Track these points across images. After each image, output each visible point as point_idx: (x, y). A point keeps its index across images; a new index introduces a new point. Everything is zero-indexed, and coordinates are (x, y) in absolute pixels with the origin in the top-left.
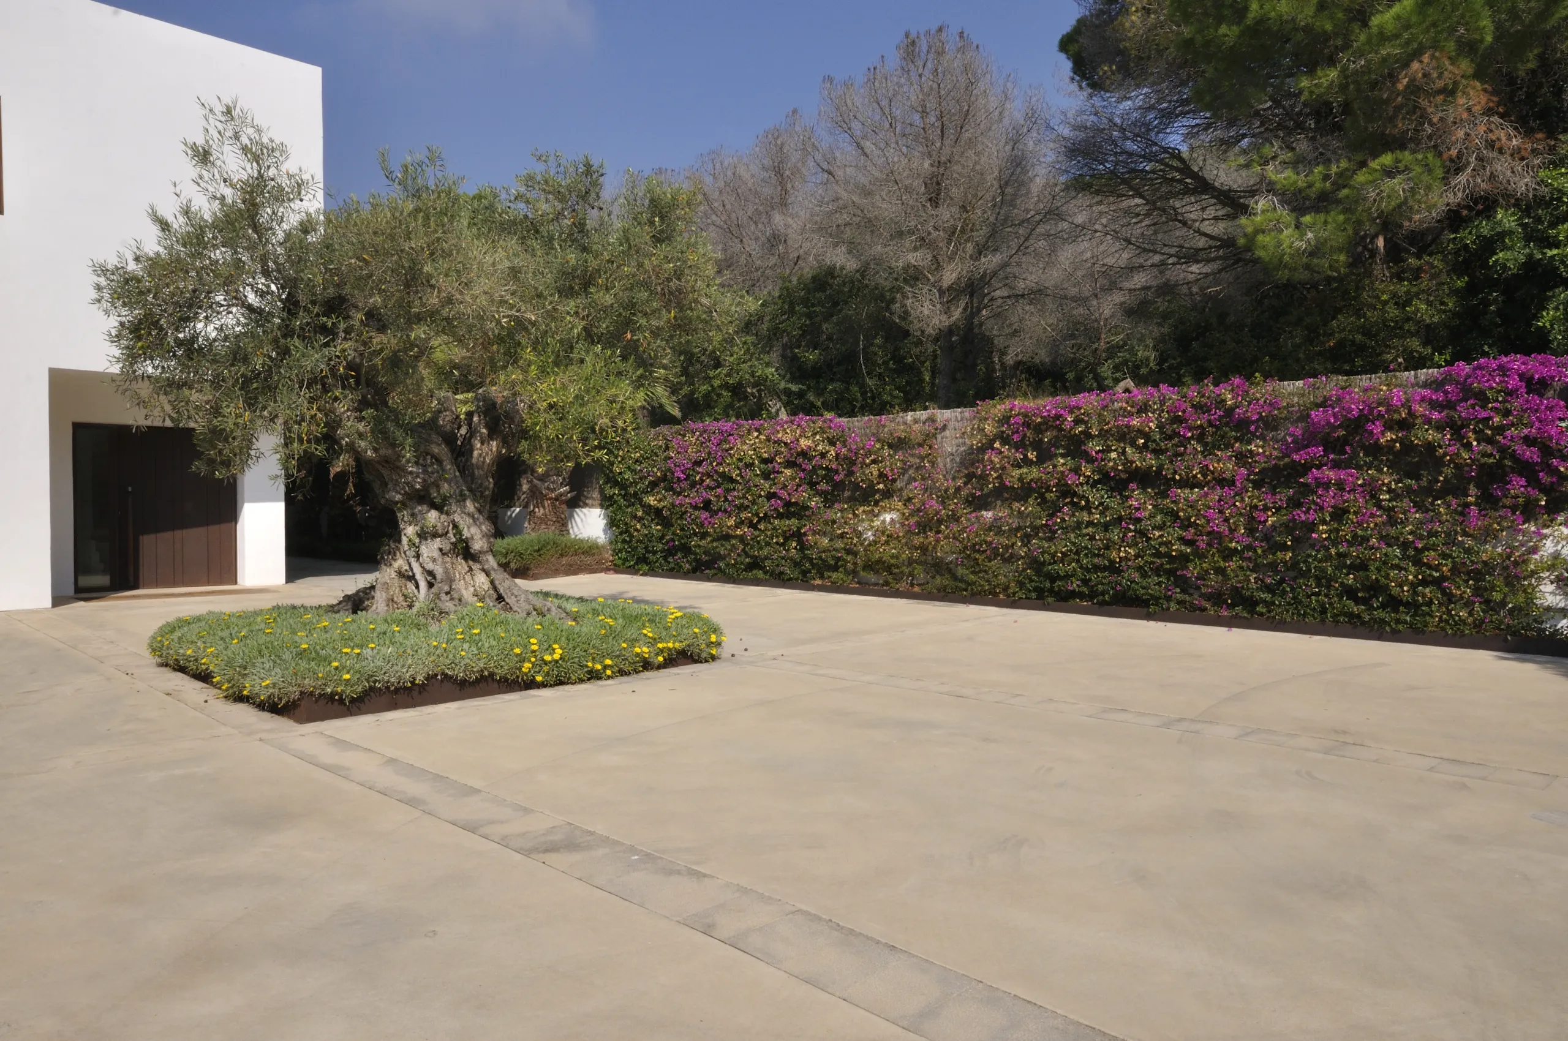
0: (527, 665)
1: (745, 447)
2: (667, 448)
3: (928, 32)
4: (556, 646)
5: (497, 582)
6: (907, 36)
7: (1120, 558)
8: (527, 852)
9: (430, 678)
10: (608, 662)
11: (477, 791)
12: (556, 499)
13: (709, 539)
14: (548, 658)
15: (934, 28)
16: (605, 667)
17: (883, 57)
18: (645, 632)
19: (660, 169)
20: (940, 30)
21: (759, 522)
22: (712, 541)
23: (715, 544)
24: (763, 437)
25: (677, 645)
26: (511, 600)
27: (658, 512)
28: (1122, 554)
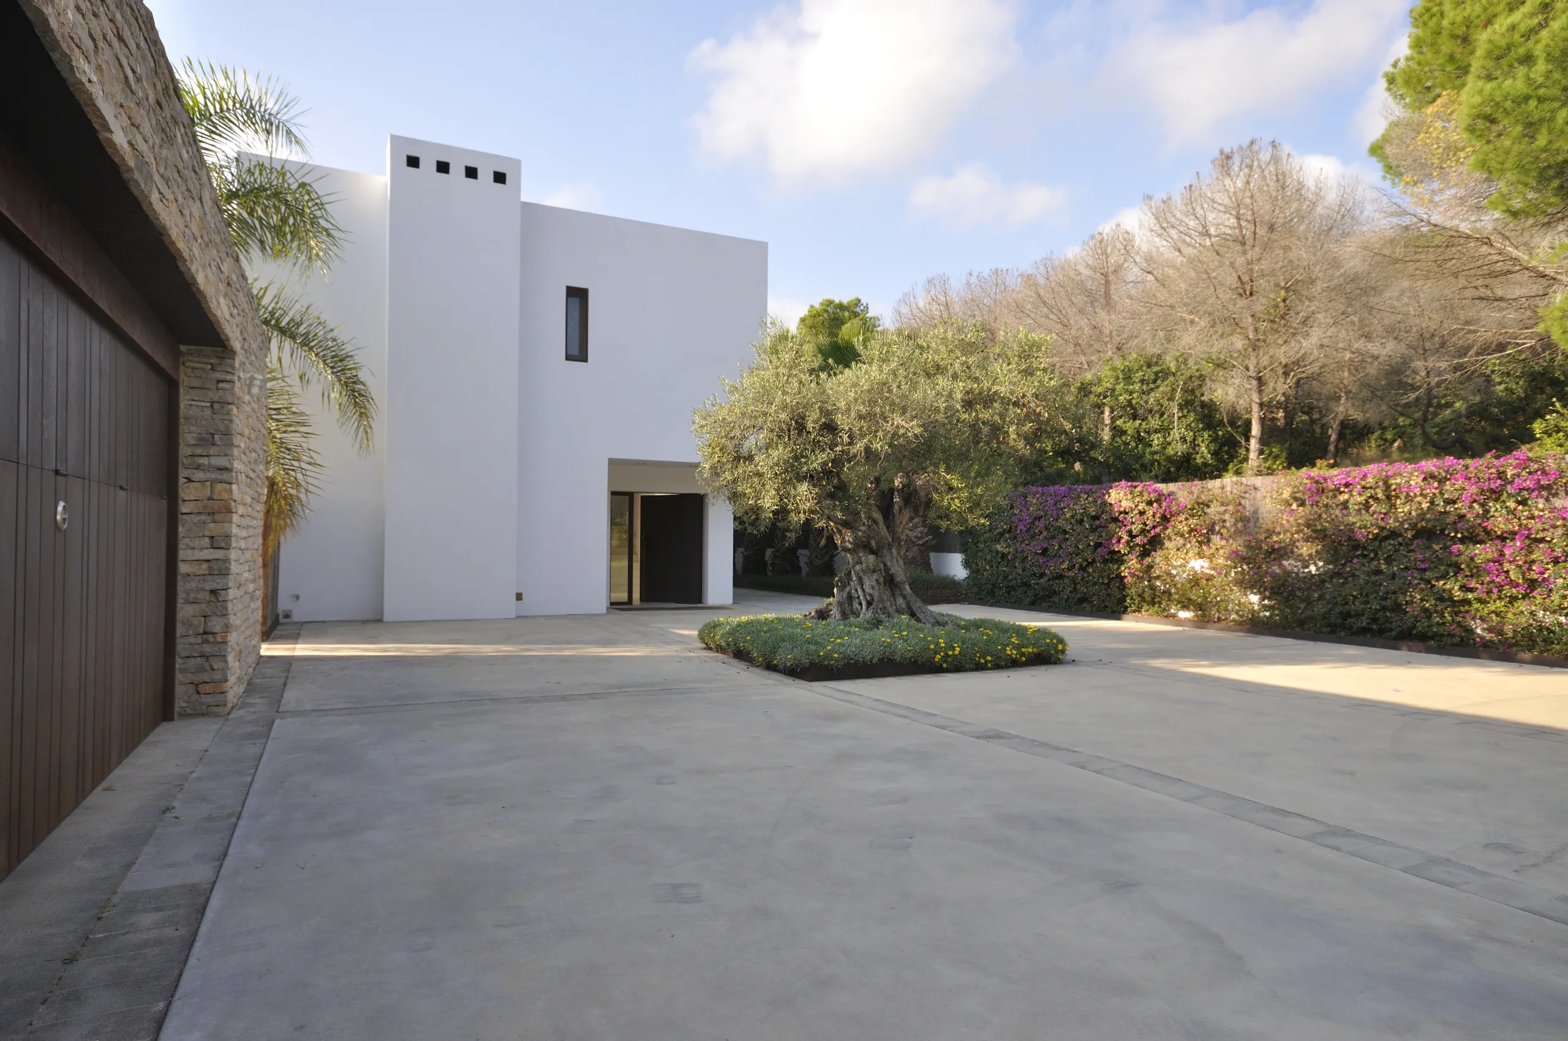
0: (938, 657)
1: (1076, 507)
2: (1012, 507)
3: (1241, 148)
4: (956, 645)
5: (911, 604)
6: (1222, 153)
7: (1407, 601)
8: (978, 738)
9: (881, 660)
10: (989, 658)
11: (936, 715)
12: (923, 545)
13: (1047, 578)
14: (950, 653)
15: (1245, 143)
16: (987, 662)
17: (1198, 173)
18: (1013, 640)
19: (997, 269)
20: (1252, 143)
21: (1087, 566)
22: (1049, 580)
23: (1051, 582)
24: (1090, 499)
25: (1035, 650)
26: (921, 616)
27: (1004, 556)
28: (1408, 599)
